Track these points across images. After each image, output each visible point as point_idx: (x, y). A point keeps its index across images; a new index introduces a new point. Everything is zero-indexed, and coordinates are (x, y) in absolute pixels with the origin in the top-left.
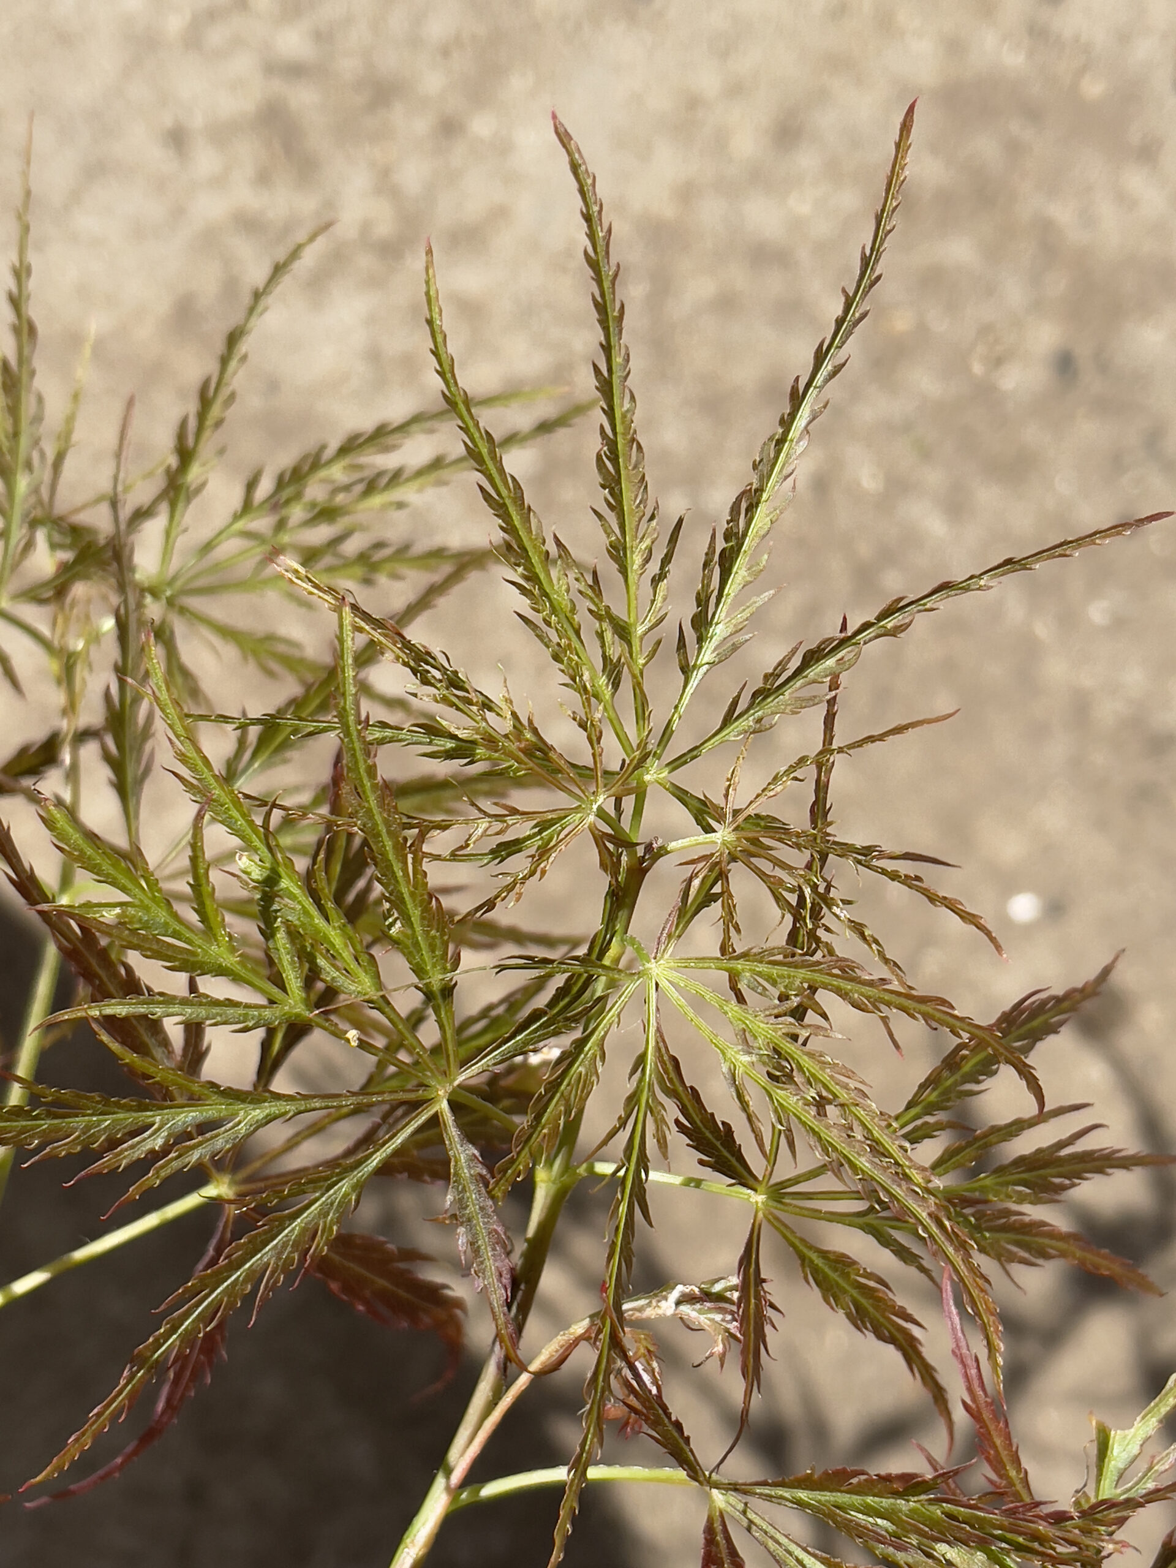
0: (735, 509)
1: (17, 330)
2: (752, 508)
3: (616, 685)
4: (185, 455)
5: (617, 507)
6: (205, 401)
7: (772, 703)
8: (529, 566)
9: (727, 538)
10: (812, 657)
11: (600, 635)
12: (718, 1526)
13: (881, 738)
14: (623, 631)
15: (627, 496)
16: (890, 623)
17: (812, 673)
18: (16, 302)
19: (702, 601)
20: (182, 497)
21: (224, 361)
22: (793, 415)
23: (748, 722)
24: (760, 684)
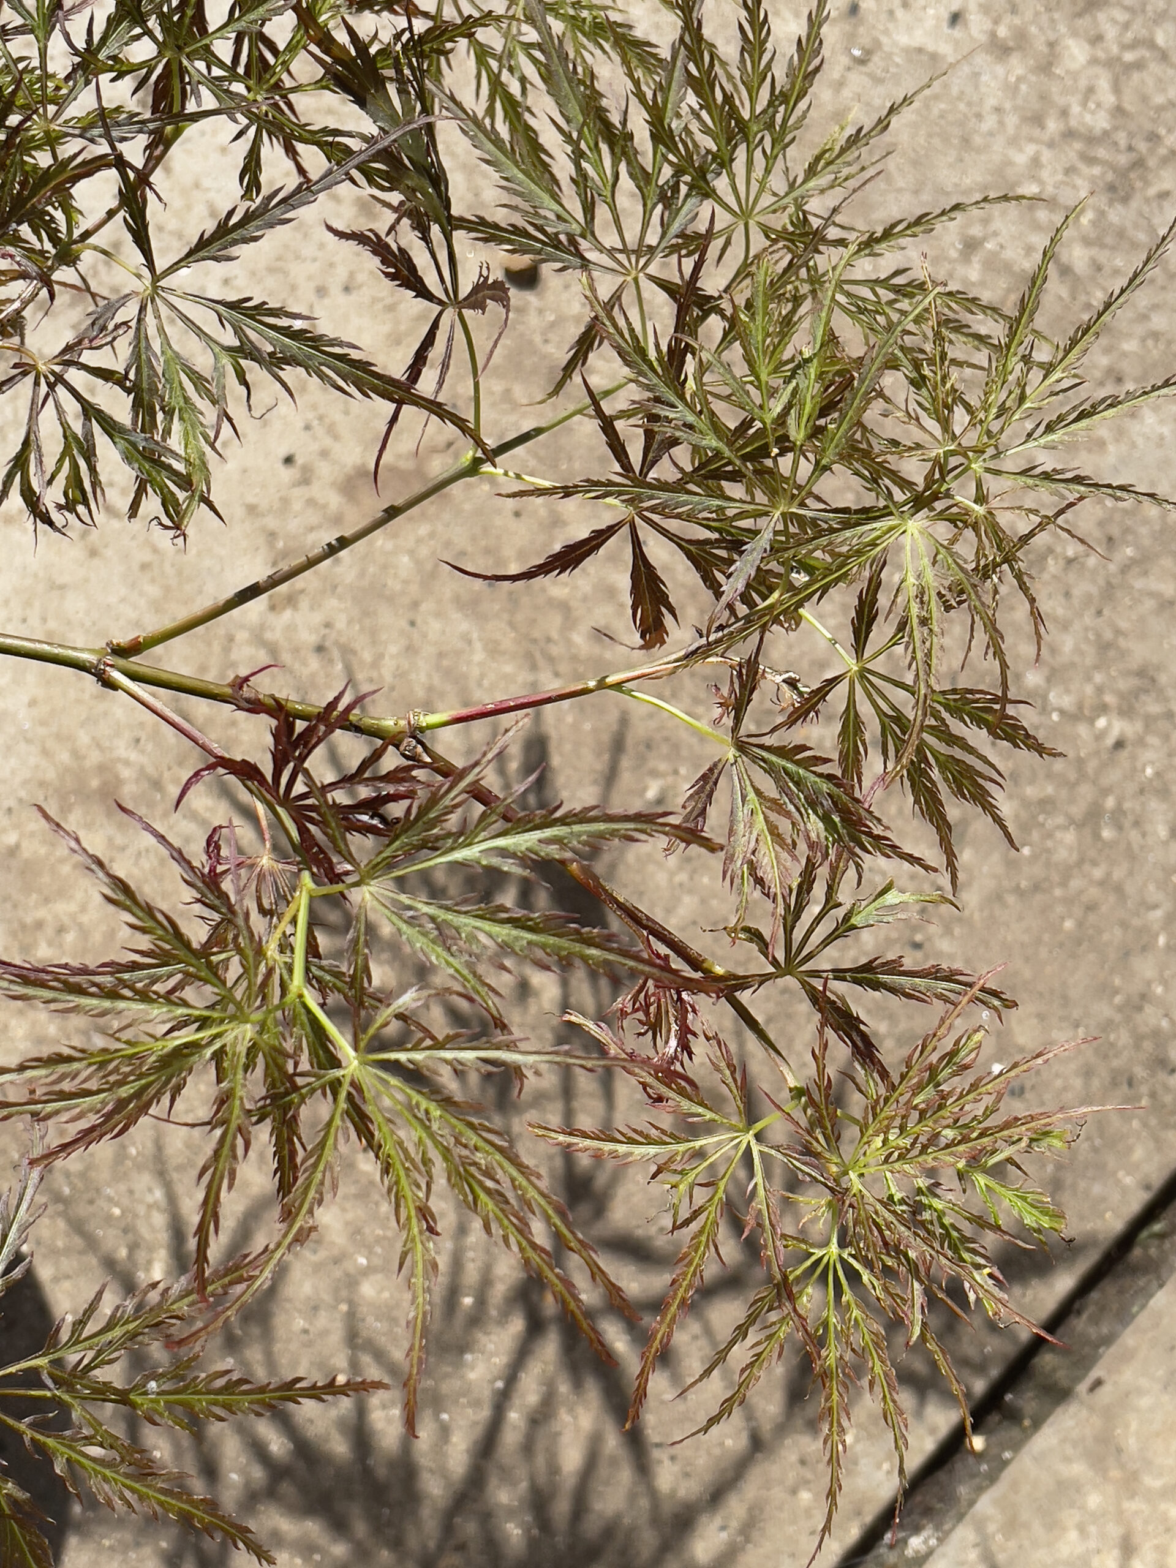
0: (1104, 400)
1: (880, 121)
2: (1111, 406)
3: (997, 417)
4: (887, 234)
5: (1067, 352)
6: (918, 222)
7: (1046, 483)
8: (1011, 341)
9: (1093, 406)
10: (1078, 480)
11: (1011, 393)
12: (720, 766)
13: (1073, 536)
14: (1022, 398)
15: (1074, 351)
16: (1119, 493)
17: (1072, 486)
18: (892, 110)
19: (1061, 418)
20: (867, 251)
21: (943, 213)
22: (1159, 388)
23: (1030, 482)
24: (1049, 469)
